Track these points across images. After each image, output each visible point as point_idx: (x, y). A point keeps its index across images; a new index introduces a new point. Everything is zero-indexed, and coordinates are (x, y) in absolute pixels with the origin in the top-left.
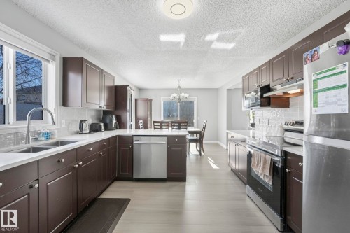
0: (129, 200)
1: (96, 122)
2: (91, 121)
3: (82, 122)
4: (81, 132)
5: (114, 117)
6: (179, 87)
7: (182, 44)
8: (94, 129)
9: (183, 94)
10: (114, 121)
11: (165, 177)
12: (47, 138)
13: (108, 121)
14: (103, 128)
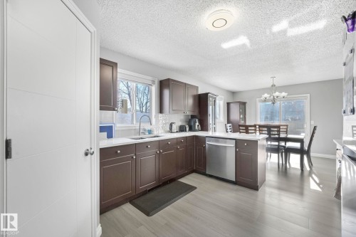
0: (196, 188)
1: (184, 124)
2: (180, 124)
3: (171, 125)
4: (171, 131)
5: (197, 120)
6: (273, 86)
7: (248, 45)
8: (182, 129)
9: (277, 94)
10: (197, 124)
11: (233, 179)
12: (150, 133)
13: (192, 124)
14: (187, 129)
